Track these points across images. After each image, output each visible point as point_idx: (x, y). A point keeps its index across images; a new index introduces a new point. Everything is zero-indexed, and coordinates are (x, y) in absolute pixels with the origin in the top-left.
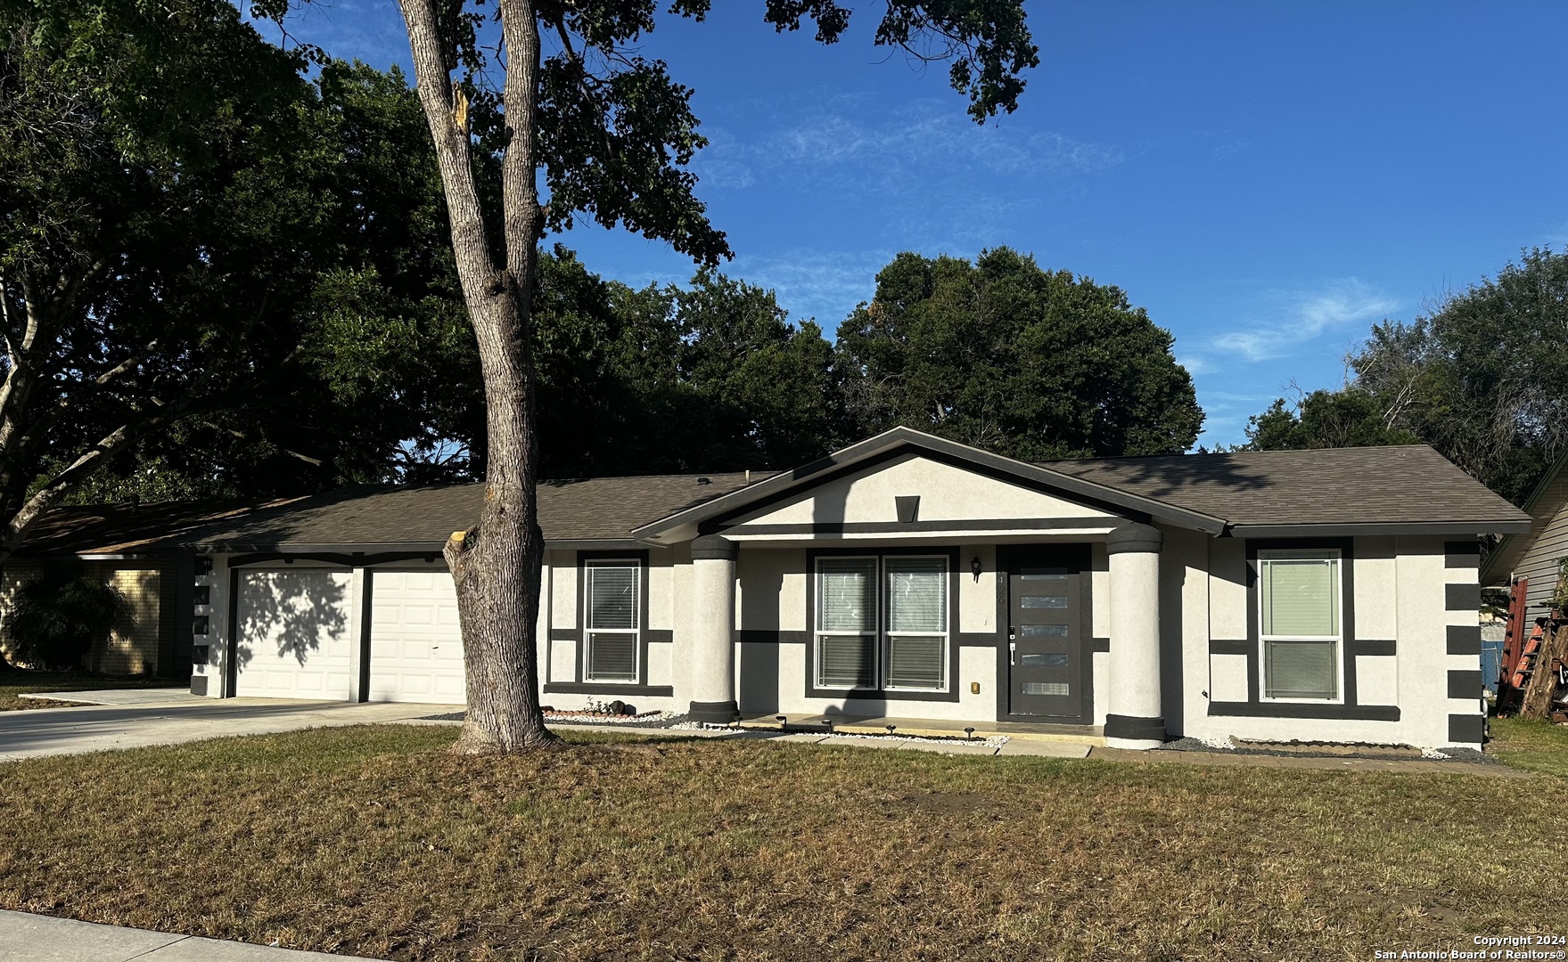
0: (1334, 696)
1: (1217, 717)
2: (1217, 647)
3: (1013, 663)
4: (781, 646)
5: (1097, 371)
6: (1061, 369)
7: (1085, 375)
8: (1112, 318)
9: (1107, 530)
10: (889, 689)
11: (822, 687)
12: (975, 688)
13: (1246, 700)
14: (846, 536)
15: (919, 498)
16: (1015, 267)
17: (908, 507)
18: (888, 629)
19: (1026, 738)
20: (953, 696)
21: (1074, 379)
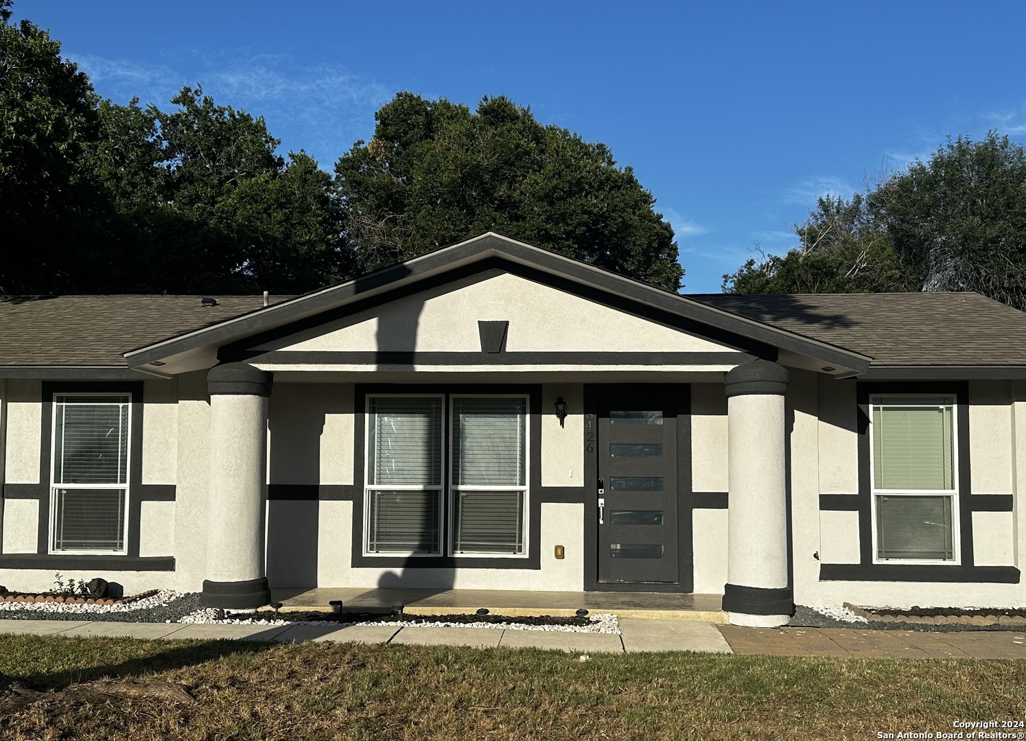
0: (951, 557)
1: (830, 582)
2: (830, 502)
3: (601, 522)
4: (323, 504)
5: (595, 222)
6: (563, 218)
7: (585, 224)
8: (603, 174)
9: (728, 368)
10: (458, 555)
11: (373, 554)
12: (559, 552)
13: (858, 561)
14: (419, 368)
15: (507, 323)
16: (514, 118)
17: (494, 333)
18: (456, 483)
19: (635, 616)
20: (533, 562)
21: (576, 228)
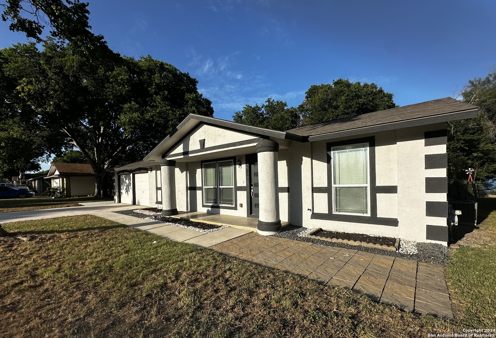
1: (315, 220)
3: (252, 197)
4: (197, 191)
8: (371, 92)
9: (255, 144)
10: (220, 205)
11: (206, 204)
12: (241, 206)
13: (327, 213)
14: (190, 155)
15: (205, 139)
18: (220, 185)
19: (235, 227)
20: (235, 208)
